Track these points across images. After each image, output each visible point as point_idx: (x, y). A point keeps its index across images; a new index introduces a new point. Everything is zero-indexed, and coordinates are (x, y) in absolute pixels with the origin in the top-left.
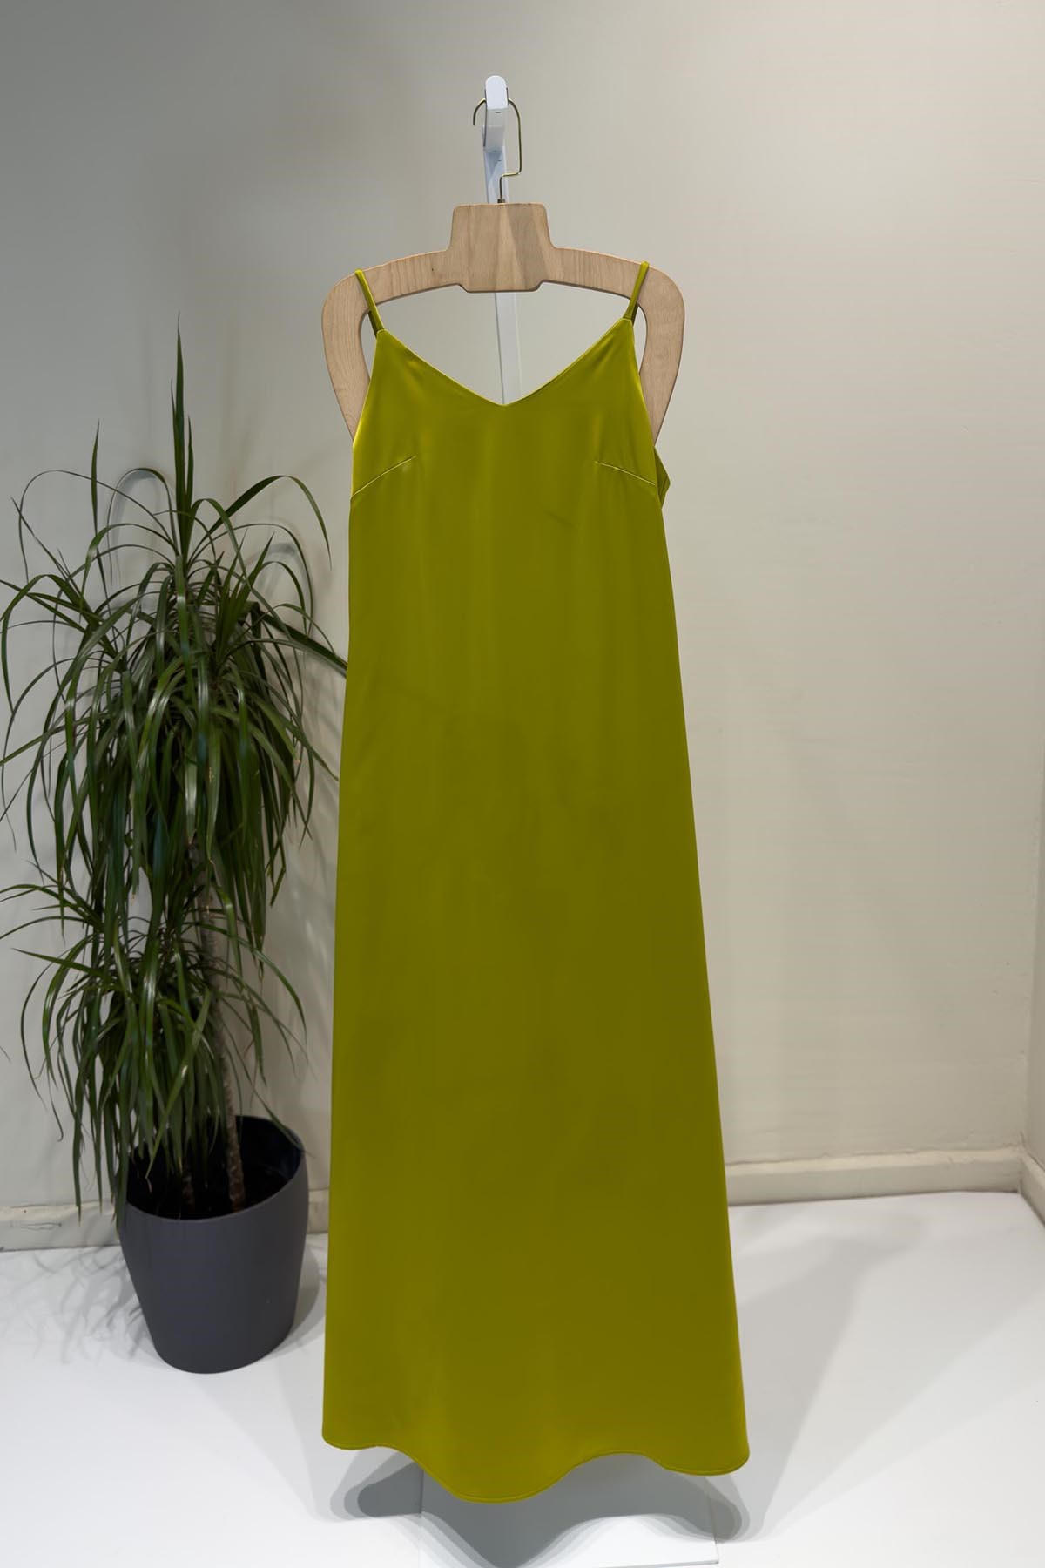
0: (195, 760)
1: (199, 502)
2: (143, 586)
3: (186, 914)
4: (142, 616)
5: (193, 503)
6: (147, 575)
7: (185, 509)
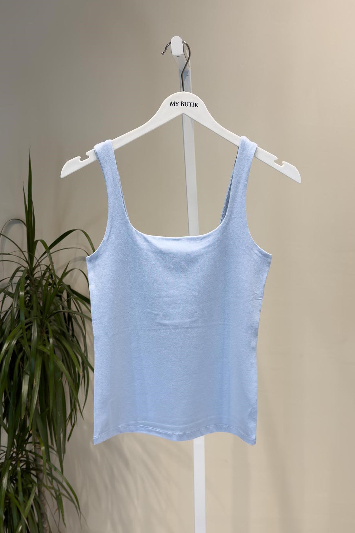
0: (29, 373)
1: (37, 241)
2: (12, 278)
3: (26, 444)
4: (10, 294)
5: (35, 240)
6: (14, 274)
7: (32, 244)
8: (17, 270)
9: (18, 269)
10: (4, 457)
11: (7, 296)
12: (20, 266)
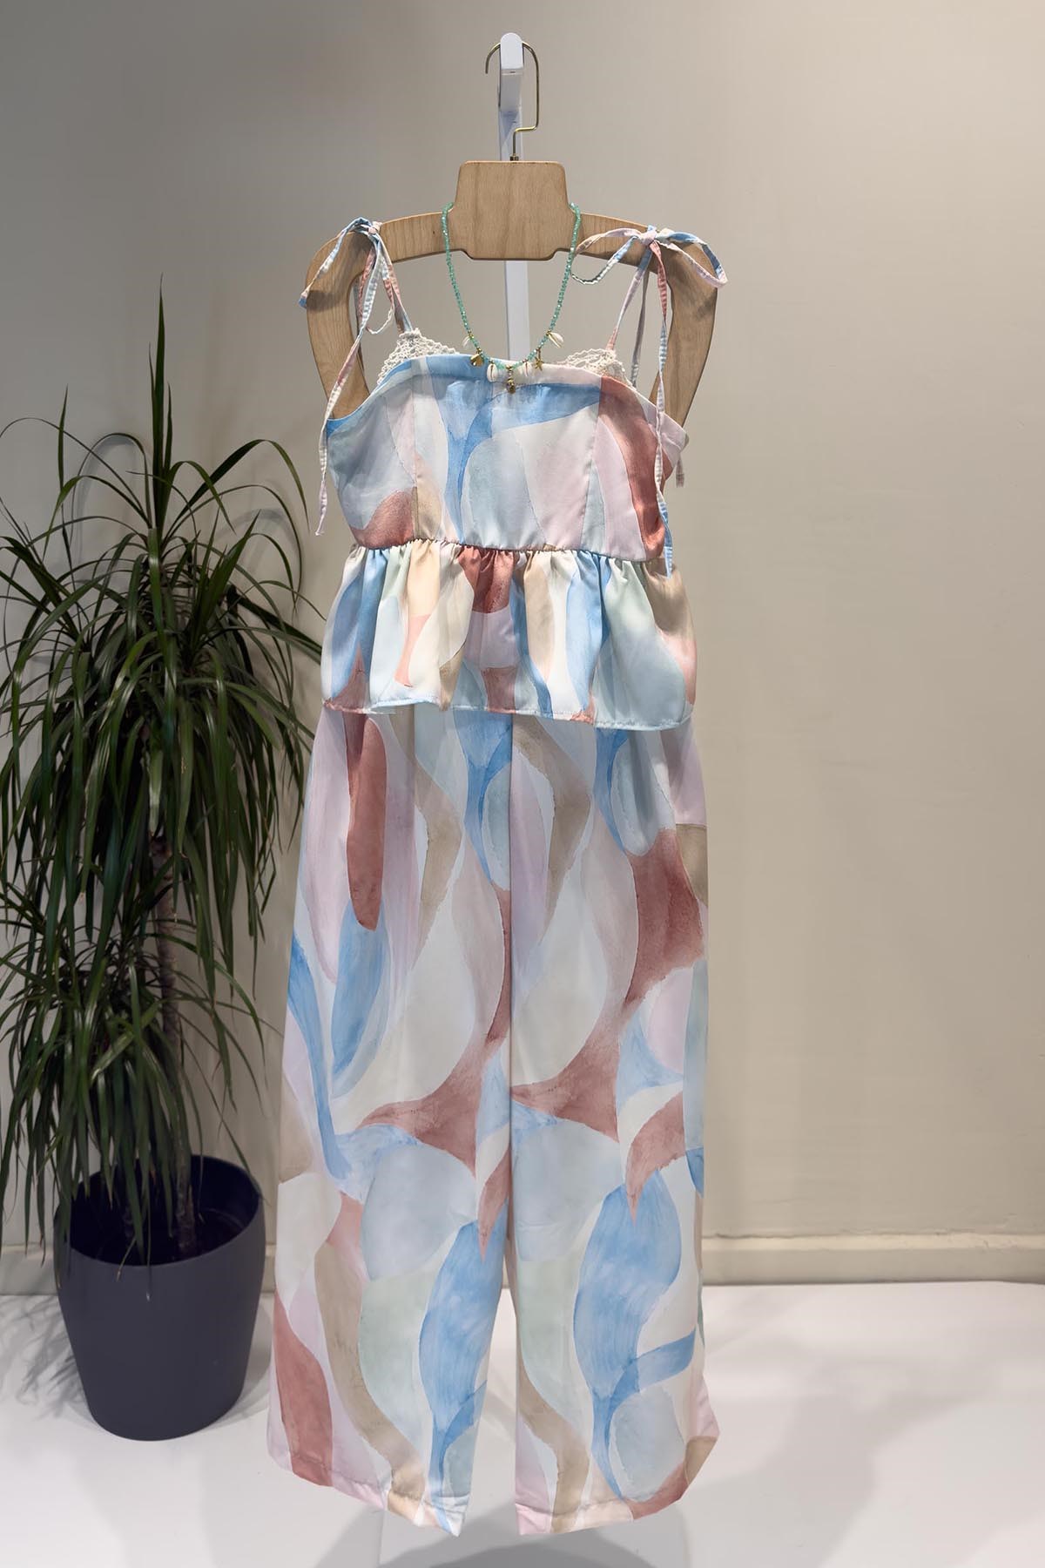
1: (178, 465)
2: (114, 560)
3: (144, 924)
5: (172, 466)
7: (163, 475)
8: (125, 542)
9: (130, 538)
10: (91, 959)
11: (105, 596)
12: (132, 531)
